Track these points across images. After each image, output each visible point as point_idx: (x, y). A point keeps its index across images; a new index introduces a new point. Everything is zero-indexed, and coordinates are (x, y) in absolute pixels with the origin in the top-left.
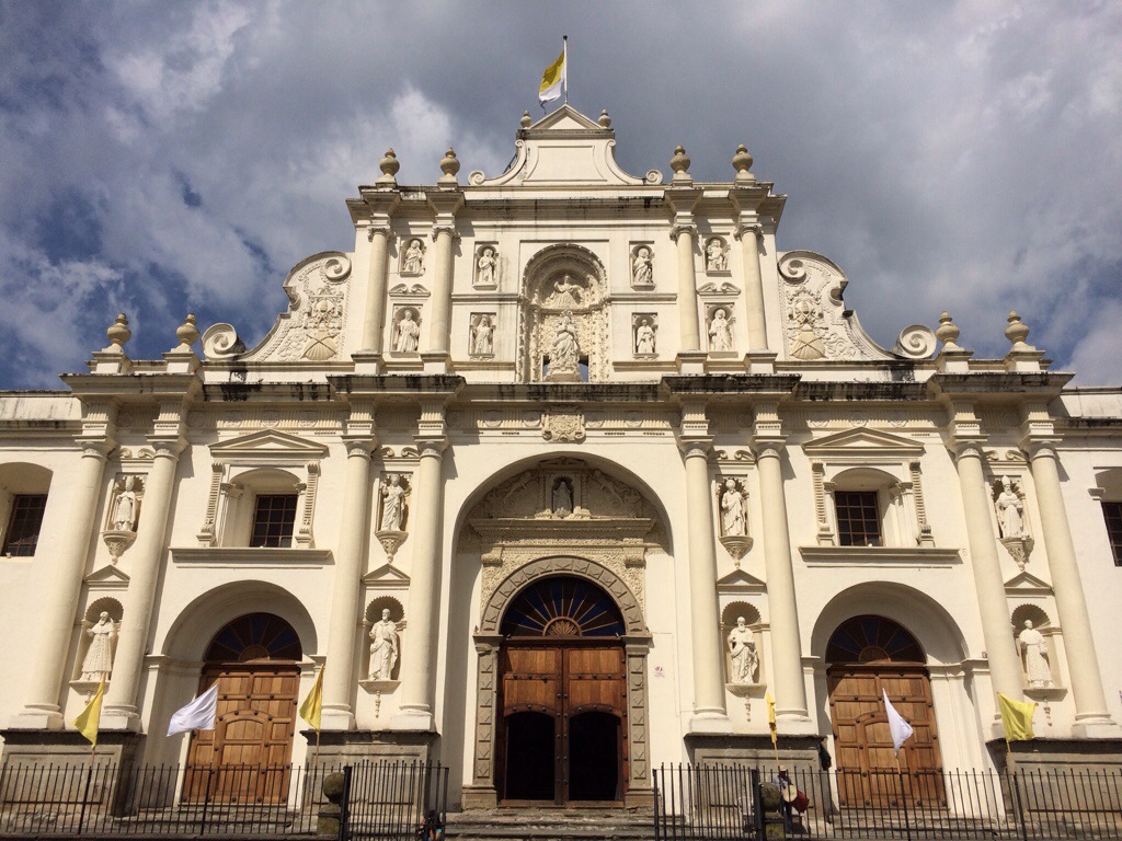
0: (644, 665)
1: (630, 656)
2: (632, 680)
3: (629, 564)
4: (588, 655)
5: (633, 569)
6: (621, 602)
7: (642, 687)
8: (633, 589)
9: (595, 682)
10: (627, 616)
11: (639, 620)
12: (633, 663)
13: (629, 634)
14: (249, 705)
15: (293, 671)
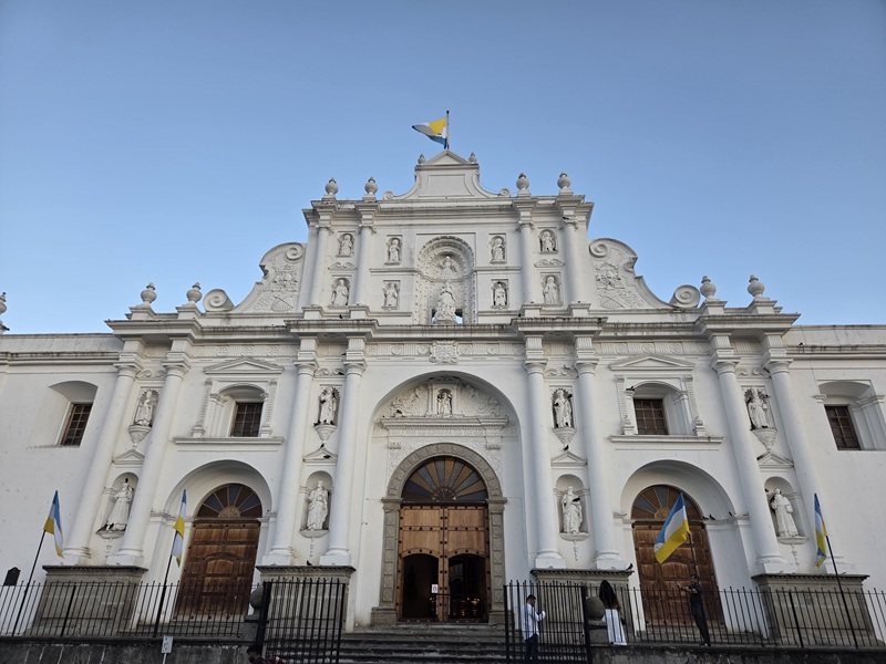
0: (501, 520)
1: (492, 514)
2: (494, 532)
3: (491, 448)
6: (485, 476)
7: (500, 535)
8: (494, 466)
10: (490, 485)
11: (498, 489)
12: (494, 519)
13: (491, 498)
14: (224, 548)
15: (256, 525)
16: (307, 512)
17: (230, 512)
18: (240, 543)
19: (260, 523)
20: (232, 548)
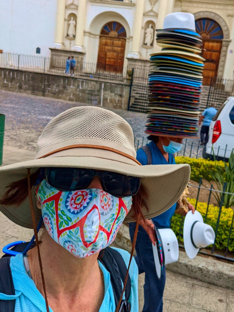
0: (227, 49)
1: (223, 46)
2: (223, 53)
3: (229, 16)
4: (211, 44)
5: (230, 18)
6: (224, 29)
7: (225, 56)
8: (228, 25)
9: (211, 53)
10: (225, 33)
11: (228, 35)
12: (224, 48)
13: (224, 39)
14: (112, 48)
15: (124, 40)
16: (145, 38)
17: (114, 34)
18: (119, 47)
19: (125, 40)
20: (116, 48)
